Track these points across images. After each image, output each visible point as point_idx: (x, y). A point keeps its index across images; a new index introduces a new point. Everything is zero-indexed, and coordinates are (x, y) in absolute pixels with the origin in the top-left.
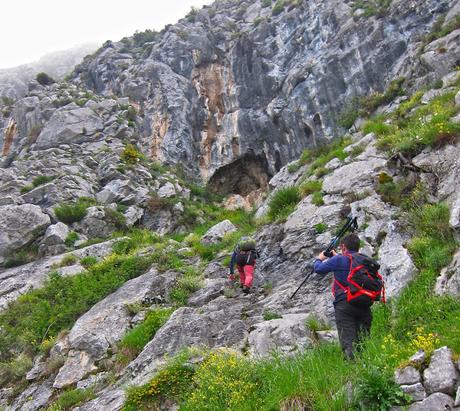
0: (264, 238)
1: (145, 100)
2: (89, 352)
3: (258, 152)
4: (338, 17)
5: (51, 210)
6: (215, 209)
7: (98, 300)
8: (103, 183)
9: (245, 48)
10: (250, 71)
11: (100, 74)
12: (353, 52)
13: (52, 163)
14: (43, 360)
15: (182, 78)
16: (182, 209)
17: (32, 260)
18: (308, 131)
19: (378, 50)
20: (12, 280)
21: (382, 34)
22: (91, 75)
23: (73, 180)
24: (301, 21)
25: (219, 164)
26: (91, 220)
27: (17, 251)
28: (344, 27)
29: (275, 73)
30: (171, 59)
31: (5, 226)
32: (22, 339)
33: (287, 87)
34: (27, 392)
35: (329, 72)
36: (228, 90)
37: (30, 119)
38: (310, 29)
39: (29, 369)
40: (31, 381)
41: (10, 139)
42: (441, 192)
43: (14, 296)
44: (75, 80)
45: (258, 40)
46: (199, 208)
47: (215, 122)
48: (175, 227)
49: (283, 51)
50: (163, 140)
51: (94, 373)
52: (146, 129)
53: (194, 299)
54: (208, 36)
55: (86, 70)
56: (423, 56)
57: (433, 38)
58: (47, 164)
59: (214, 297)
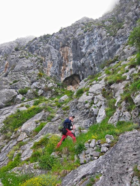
0: (73, 103)
1: (46, 56)
2: (26, 132)
3: (77, 74)
4: (102, 35)
5: (18, 91)
6: (64, 90)
7: (29, 119)
8: (32, 82)
9: (75, 42)
10: (76, 49)
11: (33, 48)
12: (105, 46)
13: (18, 76)
14: (15, 134)
15: (57, 51)
16: (54, 91)
17: (12, 105)
18: (92, 68)
19: (112, 46)
20: (7, 110)
21: (114, 42)
22: (30, 48)
23: (24, 82)
24: (92, 35)
25: (66, 76)
26: (29, 94)
27: (9, 102)
28: (104, 38)
29: (83, 51)
30: (54, 45)
31: (5, 95)
32: (10, 128)
33: (87, 55)
34: (11, 142)
35: (98, 52)
36: (70, 55)
37: (12, 62)
38: (94, 38)
39: (11, 136)
40: (12, 139)
41: (6, 67)
42: (116, 96)
43: (7, 115)
44: (26, 49)
45: (79, 40)
46: (59, 90)
47: (66, 64)
48: (52, 96)
49: (86, 44)
50: (50, 69)
51: (27, 138)
52: (45, 65)
53: (53, 120)
54: (65, 38)
55: (29, 46)
56: (124, 50)
57: (127, 45)
58: (17, 76)
59: (58, 119)
